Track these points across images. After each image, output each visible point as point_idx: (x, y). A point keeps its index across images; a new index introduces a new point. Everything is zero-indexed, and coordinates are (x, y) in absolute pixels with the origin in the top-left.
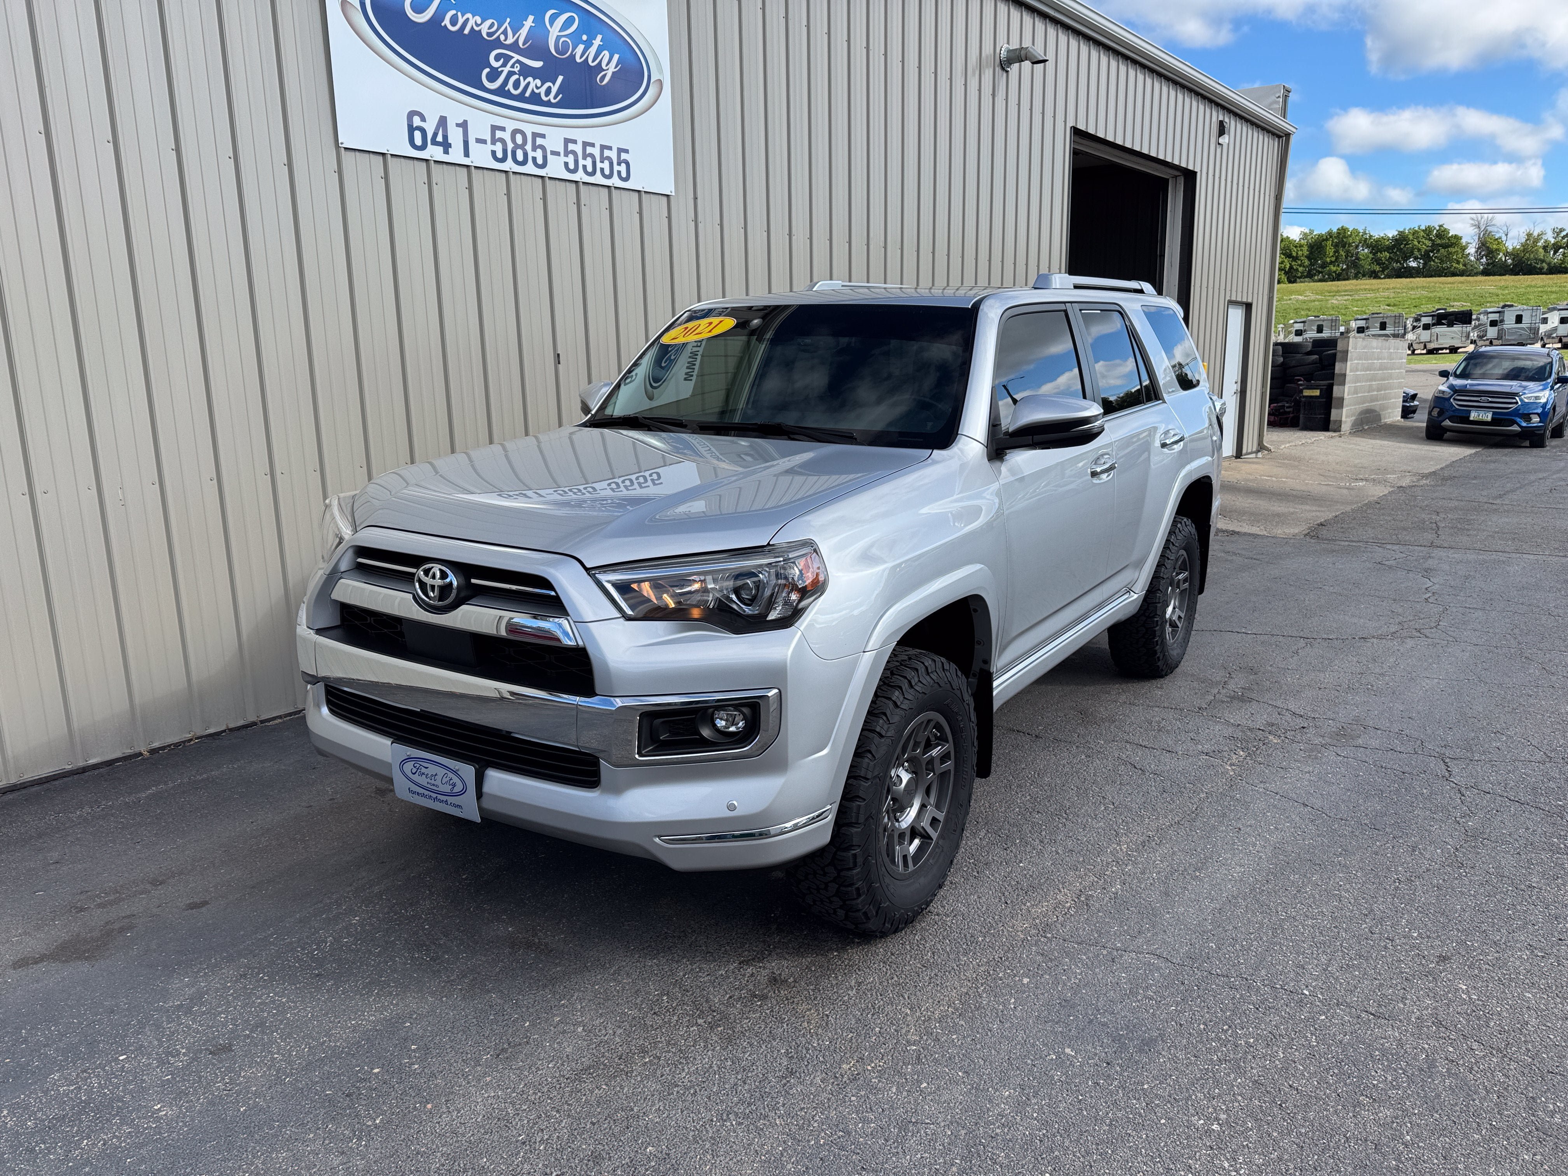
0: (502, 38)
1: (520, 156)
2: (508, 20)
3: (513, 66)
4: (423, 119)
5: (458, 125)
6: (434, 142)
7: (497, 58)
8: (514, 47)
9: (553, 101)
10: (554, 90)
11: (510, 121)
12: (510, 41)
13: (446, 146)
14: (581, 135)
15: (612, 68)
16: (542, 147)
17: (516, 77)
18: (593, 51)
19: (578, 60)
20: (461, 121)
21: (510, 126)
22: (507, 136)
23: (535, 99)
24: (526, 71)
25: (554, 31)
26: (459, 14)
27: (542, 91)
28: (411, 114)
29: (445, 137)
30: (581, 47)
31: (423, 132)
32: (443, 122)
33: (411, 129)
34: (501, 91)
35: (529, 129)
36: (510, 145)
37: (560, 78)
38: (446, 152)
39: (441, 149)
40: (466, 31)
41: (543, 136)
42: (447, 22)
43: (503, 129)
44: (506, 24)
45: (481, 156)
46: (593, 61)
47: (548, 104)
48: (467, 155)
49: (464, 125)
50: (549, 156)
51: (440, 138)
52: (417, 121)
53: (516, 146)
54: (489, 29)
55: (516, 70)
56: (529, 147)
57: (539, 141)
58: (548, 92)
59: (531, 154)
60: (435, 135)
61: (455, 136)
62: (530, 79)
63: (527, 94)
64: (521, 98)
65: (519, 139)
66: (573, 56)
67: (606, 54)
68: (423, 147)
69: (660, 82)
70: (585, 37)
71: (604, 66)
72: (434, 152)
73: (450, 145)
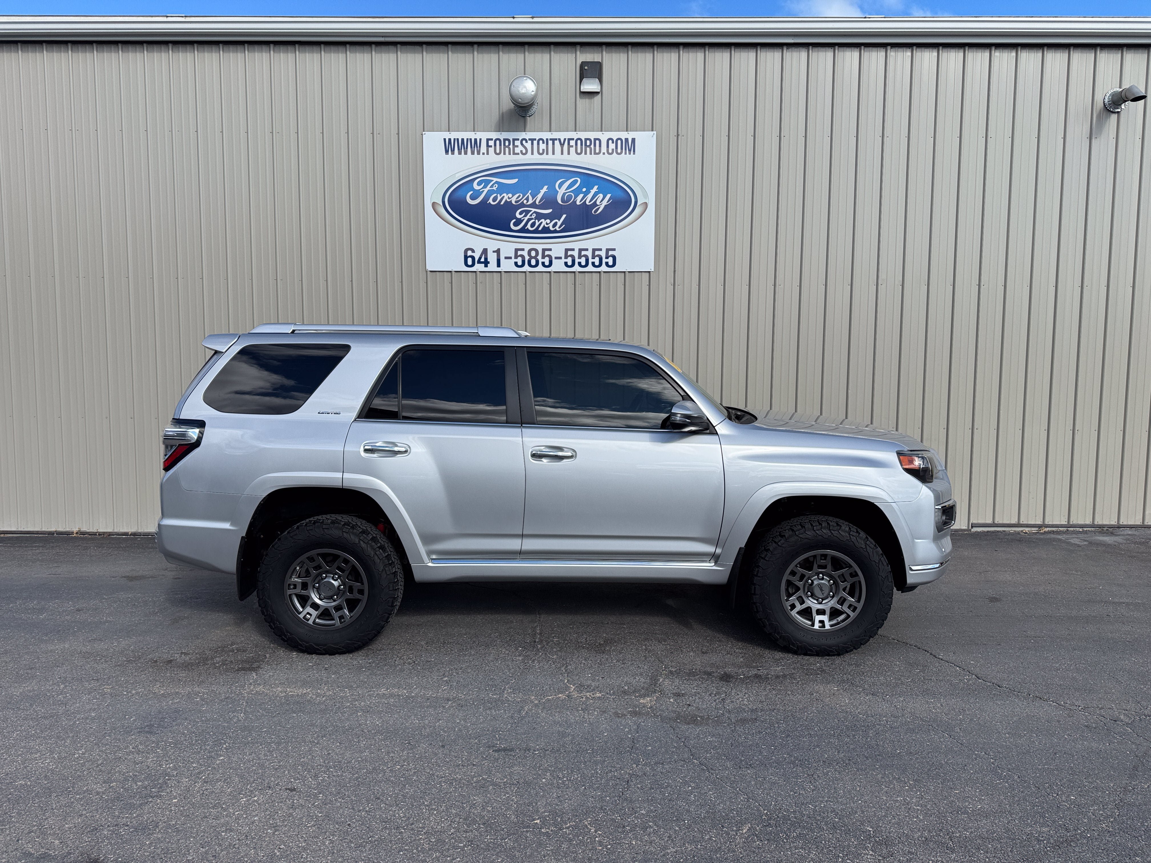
0: (525, 202)
1: (533, 262)
2: (530, 191)
3: (531, 215)
4: (473, 251)
5: (494, 252)
6: (479, 262)
7: (521, 213)
8: (534, 205)
9: (558, 229)
10: (559, 223)
11: (526, 245)
12: (531, 201)
13: (486, 263)
14: (577, 246)
15: (605, 203)
16: (550, 256)
17: (534, 220)
18: (590, 196)
19: (578, 203)
20: (496, 249)
21: (527, 247)
22: (525, 253)
23: (546, 230)
24: (539, 216)
25: (561, 192)
26: (499, 195)
27: (551, 225)
28: (466, 251)
29: (486, 259)
30: (581, 196)
31: (473, 258)
32: (485, 251)
33: (466, 258)
34: (523, 230)
35: (540, 248)
36: (527, 258)
37: (564, 216)
38: (486, 266)
39: (483, 265)
40: (502, 203)
41: (550, 250)
42: (490, 201)
43: (523, 250)
44: (529, 194)
45: (507, 266)
46: (589, 202)
47: (555, 231)
48: (499, 265)
49: (498, 252)
50: (554, 260)
51: (483, 260)
52: (470, 253)
53: (531, 257)
54: (517, 199)
55: (533, 217)
56: (539, 257)
57: (547, 253)
58: (555, 225)
59: (541, 260)
60: (480, 258)
61: (492, 258)
62: (543, 220)
63: (540, 229)
64: (536, 231)
65: (533, 254)
66: (575, 202)
67: (601, 196)
68: (473, 265)
69: (646, 205)
70: (584, 190)
71: (598, 203)
72: (479, 267)
73: (489, 263)
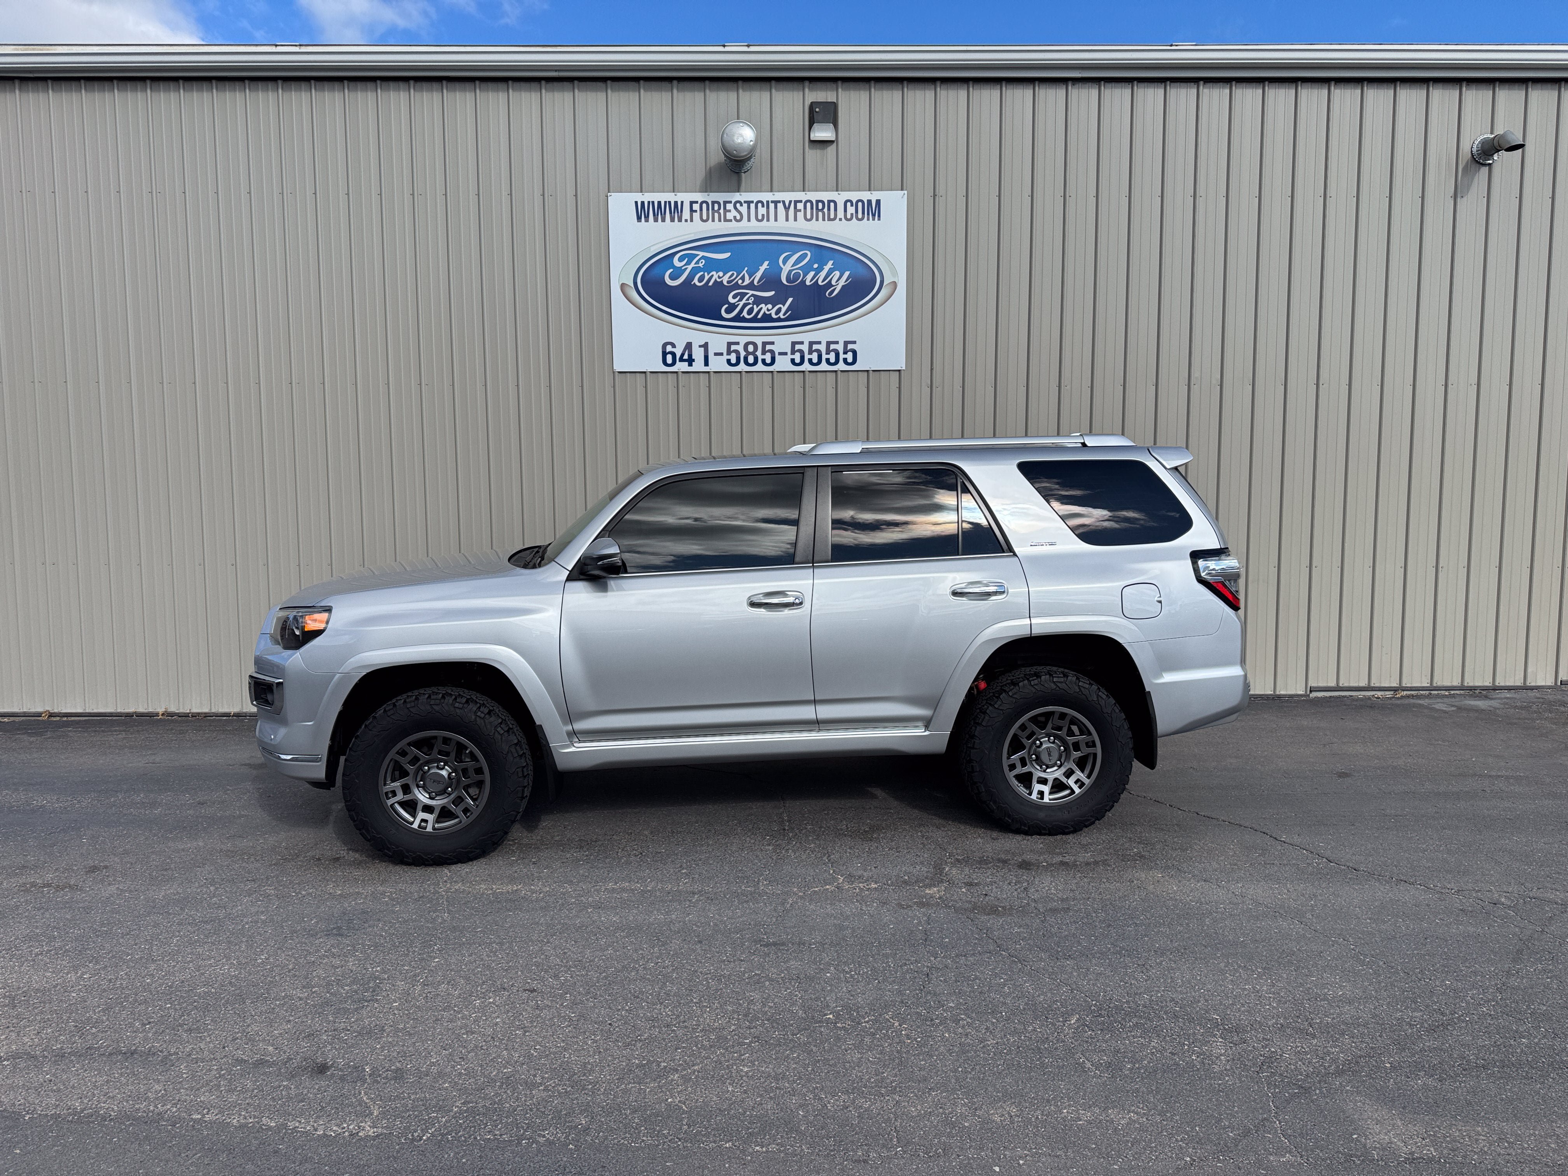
0: (740, 282)
1: (751, 359)
2: (746, 269)
3: (748, 299)
4: (674, 346)
5: (700, 346)
6: (681, 360)
7: (734, 297)
8: (751, 286)
9: (782, 317)
10: (784, 309)
11: (742, 338)
12: (747, 282)
13: (690, 361)
14: (807, 338)
15: (842, 282)
16: (772, 352)
17: (751, 306)
18: (823, 274)
19: (808, 283)
20: (703, 343)
21: (743, 340)
22: (740, 348)
23: (767, 318)
24: (758, 301)
25: (786, 269)
26: (706, 274)
27: (773, 312)
28: (665, 345)
29: (690, 356)
30: (812, 274)
31: (673, 354)
32: (689, 346)
33: (665, 354)
34: (738, 318)
35: (759, 341)
36: (743, 354)
37: (790, 300)
38: (690, 365)
39: (687, 363)
40: (710, 284)
41: (773, 343)
42: (696, 281)
43: (738, 343)
44: (744, 272)
45: (718, 364)
46: (822, 282)
47: (779, 320)
48: (706, 364)
49: (705, 346)
50: (777, 357)
51: (686, 357)
52: (669, 348)
53: (748, 353)
54: (730, 278)
55: (750, 301)
56: (759, 353)
57: (768, 347)
58: (779, 311)
59: (760, 357)
60: (683, 355)
61: (698, 354)
62: (763, 305)
64: (755, 320)
65: (751, 348)
66: (803, 282)
67: (837, 274)
68: (674, 363)
69: (894, 285)
70: (816, 266)
71: (833, 283)
72: (681, 366)
73: (694, 360)
